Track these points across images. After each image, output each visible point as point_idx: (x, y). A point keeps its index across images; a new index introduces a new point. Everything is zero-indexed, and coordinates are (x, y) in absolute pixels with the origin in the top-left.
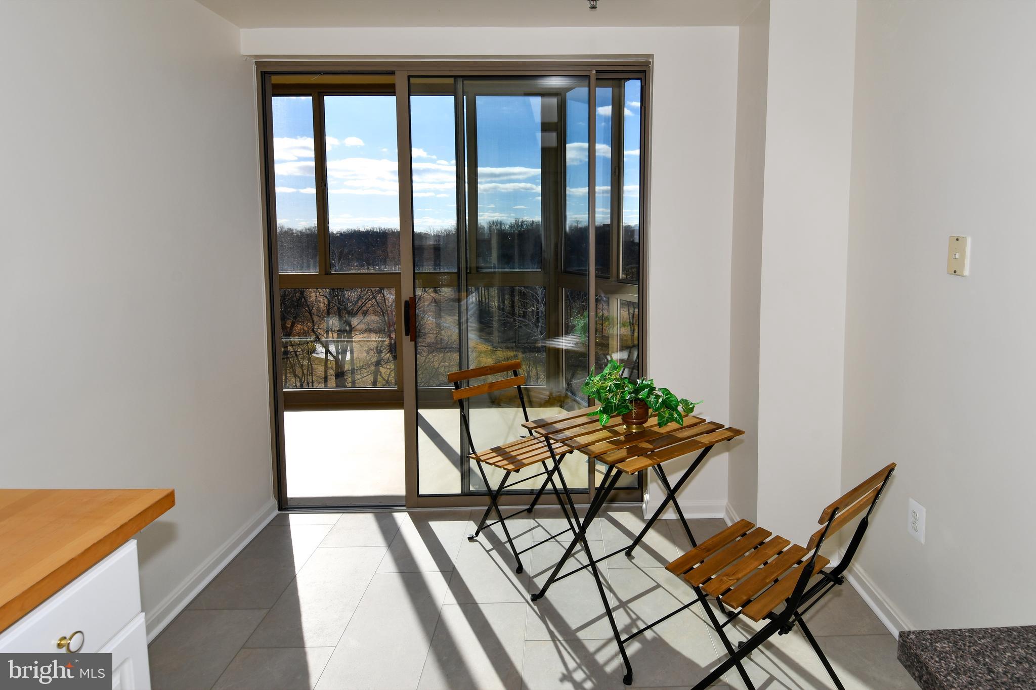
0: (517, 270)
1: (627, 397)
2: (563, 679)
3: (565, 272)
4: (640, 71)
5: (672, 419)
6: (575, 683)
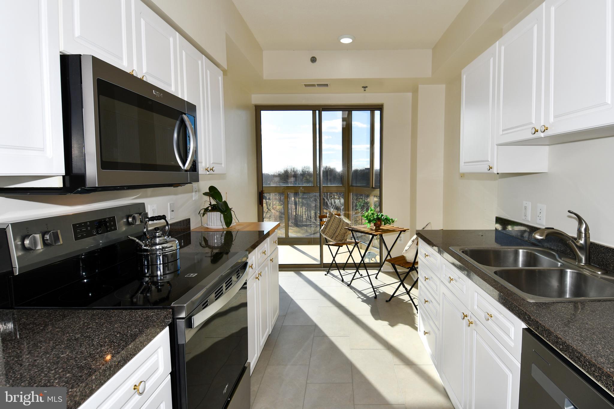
0: (329, 186)
1: (375, 217)
2: (358, 298)
3: (352, 186)
4: (380, 108)
5: (388, 223)
6: (361, 299)
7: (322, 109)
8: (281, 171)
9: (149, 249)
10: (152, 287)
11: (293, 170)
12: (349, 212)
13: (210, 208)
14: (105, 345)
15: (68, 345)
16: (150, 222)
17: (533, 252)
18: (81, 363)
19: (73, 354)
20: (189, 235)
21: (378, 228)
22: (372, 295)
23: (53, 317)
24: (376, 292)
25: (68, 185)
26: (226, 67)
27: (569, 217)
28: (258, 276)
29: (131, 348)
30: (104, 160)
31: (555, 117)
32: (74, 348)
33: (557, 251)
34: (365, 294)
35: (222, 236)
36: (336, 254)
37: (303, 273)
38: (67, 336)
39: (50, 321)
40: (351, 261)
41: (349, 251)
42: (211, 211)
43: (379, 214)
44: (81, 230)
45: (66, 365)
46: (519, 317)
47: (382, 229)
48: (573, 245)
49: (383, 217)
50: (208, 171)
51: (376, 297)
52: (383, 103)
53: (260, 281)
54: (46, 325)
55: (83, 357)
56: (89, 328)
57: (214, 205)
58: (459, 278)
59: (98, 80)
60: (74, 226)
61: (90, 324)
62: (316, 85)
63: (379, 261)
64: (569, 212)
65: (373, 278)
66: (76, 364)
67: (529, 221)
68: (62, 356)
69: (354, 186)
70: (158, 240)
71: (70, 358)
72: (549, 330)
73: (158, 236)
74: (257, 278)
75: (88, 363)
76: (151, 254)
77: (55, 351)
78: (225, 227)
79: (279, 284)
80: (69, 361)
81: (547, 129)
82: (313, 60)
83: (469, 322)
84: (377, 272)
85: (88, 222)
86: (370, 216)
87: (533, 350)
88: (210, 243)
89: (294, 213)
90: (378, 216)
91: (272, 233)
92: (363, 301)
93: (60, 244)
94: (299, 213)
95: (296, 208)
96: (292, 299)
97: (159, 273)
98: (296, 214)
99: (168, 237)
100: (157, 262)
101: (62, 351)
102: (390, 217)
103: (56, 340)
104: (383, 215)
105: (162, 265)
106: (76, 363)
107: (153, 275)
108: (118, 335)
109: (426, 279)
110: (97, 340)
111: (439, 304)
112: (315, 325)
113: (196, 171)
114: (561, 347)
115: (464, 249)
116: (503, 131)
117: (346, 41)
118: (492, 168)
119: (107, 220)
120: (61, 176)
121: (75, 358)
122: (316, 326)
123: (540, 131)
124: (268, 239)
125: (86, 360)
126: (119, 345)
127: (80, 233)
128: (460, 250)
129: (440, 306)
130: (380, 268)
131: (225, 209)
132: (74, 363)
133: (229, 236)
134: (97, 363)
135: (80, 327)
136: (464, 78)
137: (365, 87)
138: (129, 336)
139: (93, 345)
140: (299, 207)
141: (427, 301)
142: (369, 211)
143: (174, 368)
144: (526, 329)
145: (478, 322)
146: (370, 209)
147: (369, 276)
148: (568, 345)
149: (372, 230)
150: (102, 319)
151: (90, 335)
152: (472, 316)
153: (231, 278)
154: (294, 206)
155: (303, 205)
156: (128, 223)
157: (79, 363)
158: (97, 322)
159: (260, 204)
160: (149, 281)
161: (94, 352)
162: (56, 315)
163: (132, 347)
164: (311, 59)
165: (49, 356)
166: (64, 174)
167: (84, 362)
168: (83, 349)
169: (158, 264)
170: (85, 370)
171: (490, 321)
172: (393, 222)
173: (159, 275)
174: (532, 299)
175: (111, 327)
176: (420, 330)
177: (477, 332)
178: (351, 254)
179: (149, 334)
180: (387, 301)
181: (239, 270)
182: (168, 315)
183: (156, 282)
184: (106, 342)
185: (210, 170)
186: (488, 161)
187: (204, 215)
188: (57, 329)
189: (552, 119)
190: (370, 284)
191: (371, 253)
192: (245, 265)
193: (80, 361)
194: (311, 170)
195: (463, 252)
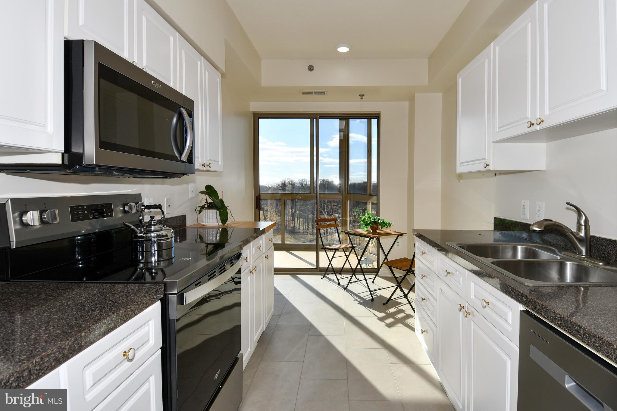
0: (326, 193)
1: (372, 221)
2: (355, 300)
3: (349, 193)
4: (377, 116)
5: (385, 226)
6: (358, 301)
7: (319, 116)
8: (279, 183)
9: (144, 236)
10: (145, 273)
11: (290, 182)
12: (346, 218)
13: (206, 206)
14: (96, 310)
15: (60, 309)
16: (146, 210)
17: (532, 248)
18: (71, 323)
19: (64, 316)
20: (184, 231)
21: (374, 230)
22: (369, 298)
23: (47, 288)
24: (373, 295)
25: (66, 162)
26: (224, 69)
27: (567, 209)
28: (253, 270)
29: (122, 314)
30: (102, 140)
31: (550, 109)
32: (65, 311)
33: (557, 247)
34: (362, 297)
35: (217, 233)
36: (333, 257)
37: (299, 276)
38: (59, 303)
39: (44, 291)
40: (347, 266)
41: (346, 255)
42: (207, 208)
43: (376, 218)
44: (78, 212)
45: (56, 324)
46: (516, 299)
47: (379, 233)
48: (572, 237)
49: (379, 221)
50: (205, 167)
51: (372, 300)
52: (380, 112)
53: (254, 275)
54: (40, 294)
55: (74, 318)
56: (82, 297)
57: (210, 203)
58: (456, 271)
59: (99, 64)
60: (71, 208)
61: (83, 294)
62: (314, 93)
63: (376, 267)
64: (568, 204)
65: (370, 282)
66: (67, 324)
67: (528, 220)
68: (53, 317)
69: (352, 194)
70: (153, 228)
71: (61, 319)
72: (547, 307)
73: (153, 224)
74: (251, 272)
75: (79, 323)
76: (146, 241)
77: (47, 313)
78: (221, 224)
79: (275, 285)
80: (59, 321)
81: (542, 122)
82: (311, 68)
83: (466, 312)
84: (374, 276)
85: (85, 205)
86: (367, 219)
87: (531, 331)
88: (206, 239)
89: (292, 224)
90: (374, 219)
91: (267, 231)
92: (360, 303)
93: (57, 222)
94: (297, 225)
95: (293, 220)
96: (287, 300)
97: (153, 260)
98: (294, 226)
99: (164, 226)
100: (151, 249)
101: (54, 314)
102: (387, 221)
103: (48, 305)
104: (380, 219)
105: (156, 251)
106: (66, 322)
107: (147, 262)
108: (110, 303)
109: (423, 276)
110: (88, 306)
111: (436, 300)
112: (310, 324)
113: (192, 164)
114: (560, 323)
115: (461, 245)
116: (499, 128)
117: (343, 50)
118: (488, 166)
119: (104, 206)
120: (60, 152)
121: (66, 319)
122: (311, 326)
123: (536, 124)
124: (263, 236)
125: (77, 320)
126: (110, 310)
127: (76, 215)
128: (457, 245)
129: (437, 302)
130: (376, 273)
131: (221, 206)
132: (65, 323)
133: (224, 233)
134: (87, 323)
135: (72, 296)
136: (460, 81)
137: (362, 96)
138: (121, 303)
139: (84, 310)
140: (297, 219)
141: (424, 299)
142: (366, 215)
143: (165, 343)
144: (523, 311)
145: (475, 313)
146: (367, 213)
147: (366, 279)
148: (566, 320)
149: (368, 233)
150: (95, 291)
151: (81, 302)
152: (469, 307)
153: (225, 265)
154: (291, 218)
155: (301, 216)
156: (125, 212)
157: (69, 322)
158: (89, 293)
159: (257, 208)
160: (143, 267)
161: (85, 315)
162: (50, 287)
163: (122, 312)
164: (308, 68)
165: (41, 317)
166: (64, 152)
167: (75, 322)
168: (74, 312)
169: (153, 250)
170: (75, 328)
171: (487, 308)
172: (390, 225)
173: (153, 261)
174: (530, 283)
175: (103, 297)
176: (418, 329)
177: (474, 322)
178: (347, 258)
179: (141, 304)
180: (384, 304)
181: (233, 259)
182: (160, 289)
183: (150, 268)
184: (97, 308)
185: (207, 166)
186: (484, 159)
187: (200, 212)
188: (50, 297)
189: (547, 112)
190: (367, 288)
191: (368, 259)
192: (239, 256)
193: (71, 321)
194: (309, 183)
195: (460, 247)
